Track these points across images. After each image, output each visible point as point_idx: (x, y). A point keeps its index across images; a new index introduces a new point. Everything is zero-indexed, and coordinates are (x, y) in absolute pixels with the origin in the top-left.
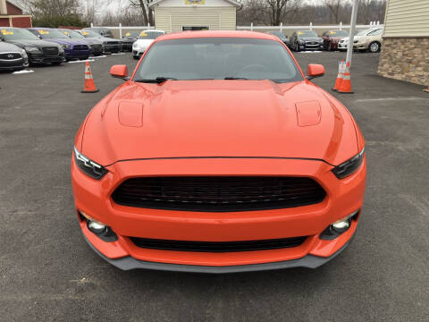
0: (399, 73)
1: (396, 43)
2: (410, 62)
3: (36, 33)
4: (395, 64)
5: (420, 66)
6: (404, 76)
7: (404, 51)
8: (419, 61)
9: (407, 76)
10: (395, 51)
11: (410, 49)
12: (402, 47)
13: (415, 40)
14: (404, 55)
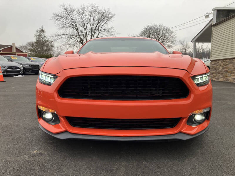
0: (222, 78)
1: (218, 63)
2: (227, 72)
3: (29, 59)
4: (219, 73)
5: (233, 73)
6: (225, 79)
7: (223, 66)
8: (232, 71)
9: (226, 79)
10: (218, 67)
11: (226, 65)
12: (222, 64)
13: (229, 60)
14: (223, 68)
